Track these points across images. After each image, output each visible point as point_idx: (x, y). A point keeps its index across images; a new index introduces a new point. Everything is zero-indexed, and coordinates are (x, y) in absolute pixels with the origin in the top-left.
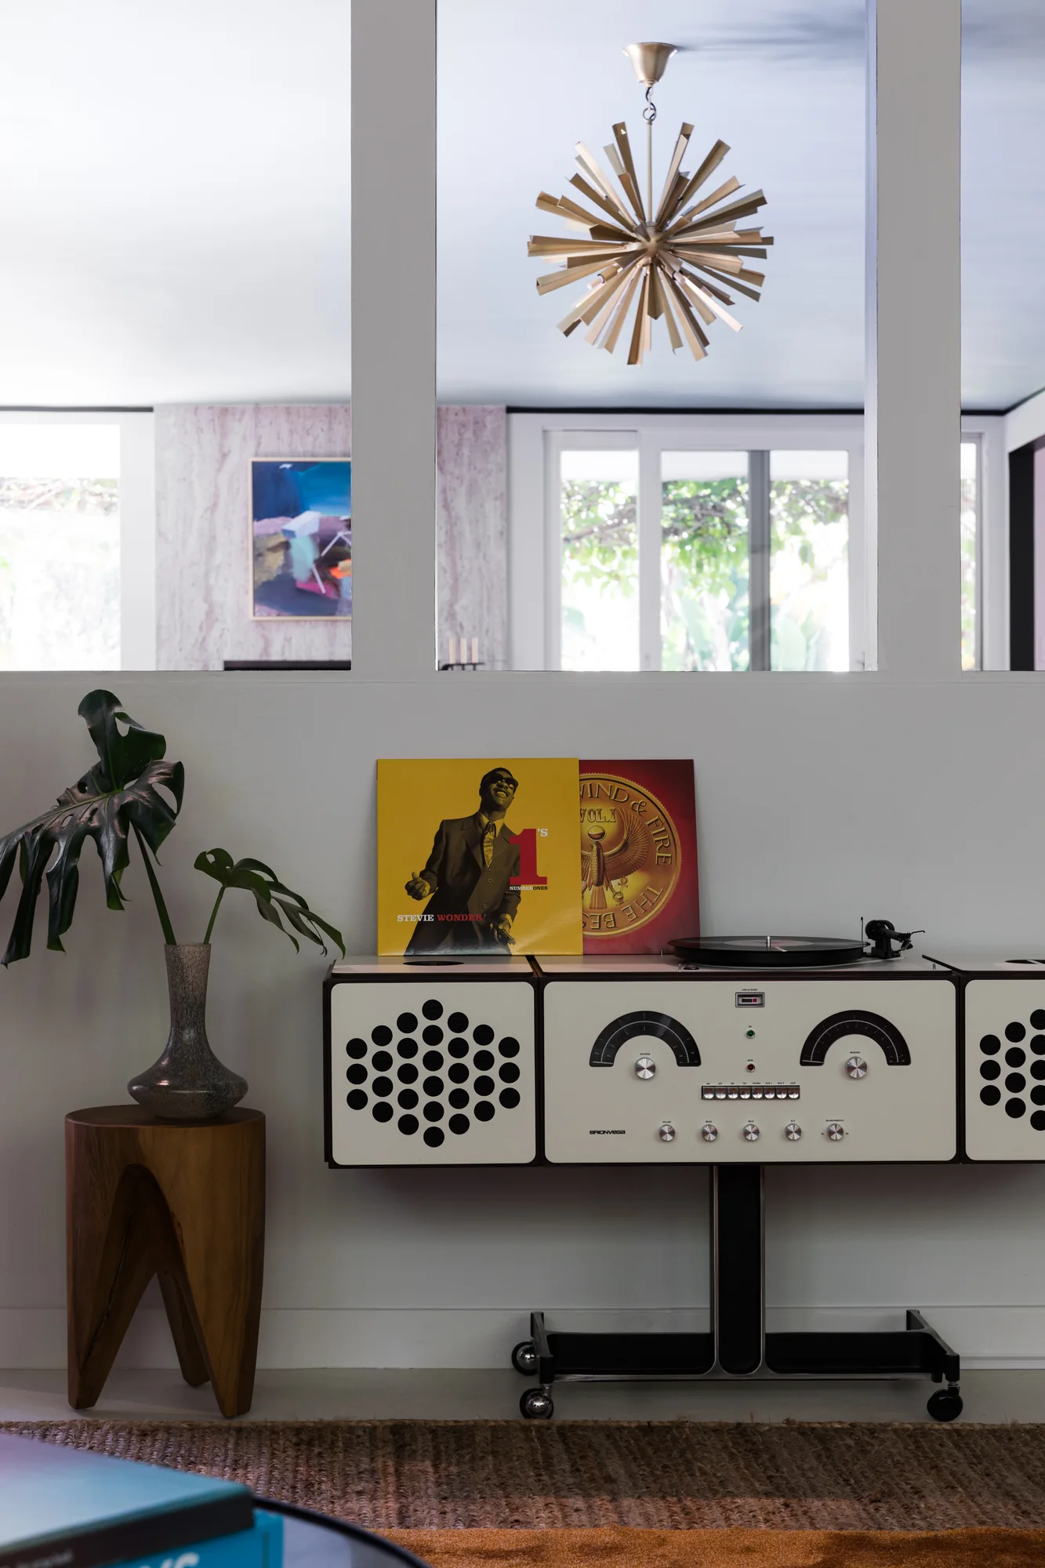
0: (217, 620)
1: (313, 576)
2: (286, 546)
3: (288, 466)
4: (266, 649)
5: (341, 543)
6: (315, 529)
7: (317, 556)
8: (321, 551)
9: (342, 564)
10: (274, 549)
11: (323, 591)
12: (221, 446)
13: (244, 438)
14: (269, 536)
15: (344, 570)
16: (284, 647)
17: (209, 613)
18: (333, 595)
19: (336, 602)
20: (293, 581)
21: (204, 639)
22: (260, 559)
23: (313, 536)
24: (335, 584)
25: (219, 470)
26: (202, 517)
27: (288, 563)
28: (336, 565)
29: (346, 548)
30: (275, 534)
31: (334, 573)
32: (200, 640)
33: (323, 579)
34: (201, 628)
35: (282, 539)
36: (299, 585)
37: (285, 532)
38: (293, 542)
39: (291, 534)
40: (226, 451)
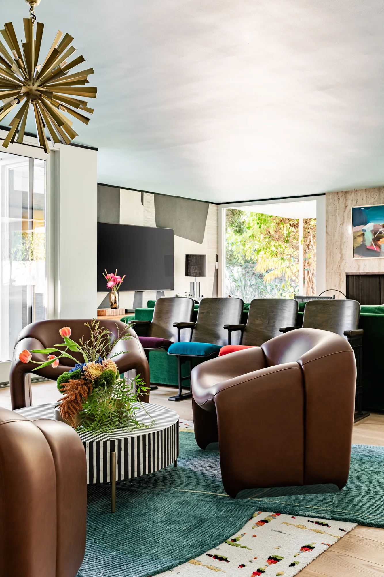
0: (344, 259)
1: (372, 244)
2: (363, 234)
3: (363, 208)
4: (358, 269)
5: (381, 233)
6: (372, 229)
7: (373, 238)
8: (374, 236)
9: (381, 240)
10: (359, 236)
11: (375, 249)
12: (345, 203)
13: (352, 200)
14: (358, 232)
15: (382, 242)
16: (364, 268)
17: (341, 257)
18: (379, 250)
19: (379, 252)
20: (366, 246)
21: (340, 266)
22: (355, 239)
23: (372, 231)
24: (379, 247)
25: (344, 212)
26: (339, 227)
27: (364, 240)
28: (379, 240)
29: (382, 235)
30: (360, 231)
31: (379, 243)
32: (339, 266)
33: (375, 245)
34: (339, 262)
35: (362, 232)
36: (368, 247)
37: (363, 230)
38: (365, 233)
39: (365, 231)
40: (347, 205)
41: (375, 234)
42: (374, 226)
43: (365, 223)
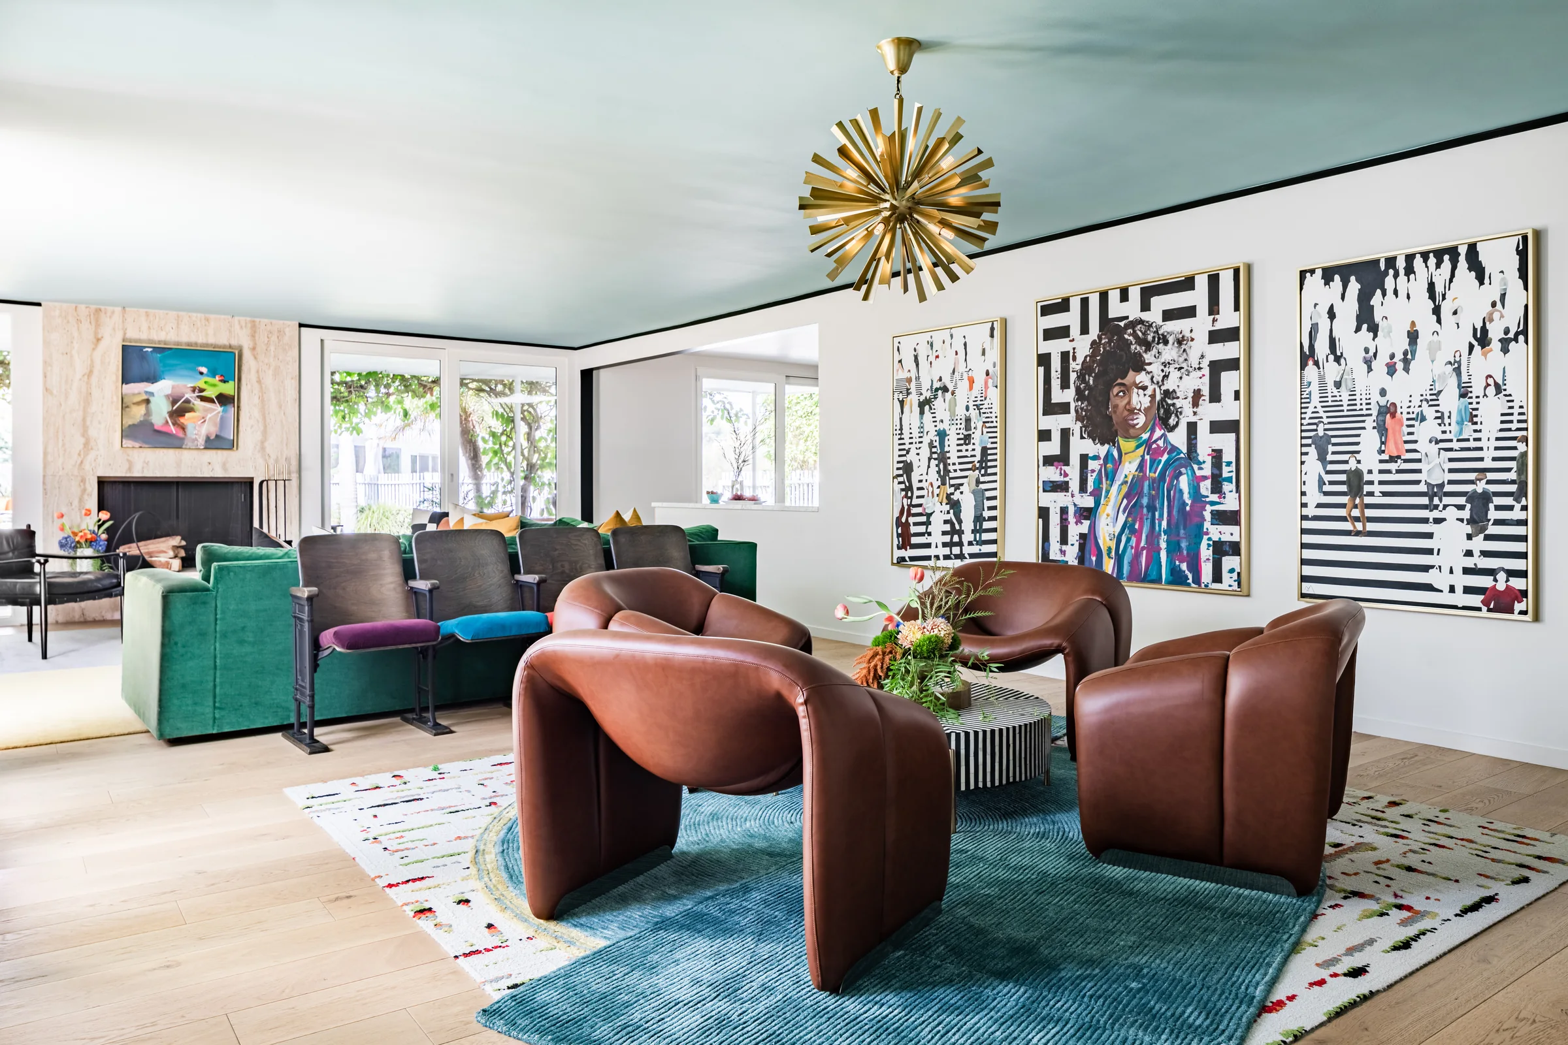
0: (92, 449)
1: (167, 422)
2: (148, 401)
3: (150, 350)
4: (130, 469)
5: (187, 401)
6: (169, 392)
7: (170, 409)
8: (173, 407)
9: (188, 415)
10: (138, 403)
11: (174, 432)
12: (96, 333)
13: (114, 329)
14: (134, 395)
15: (189, 419)
16: (143, 468)
17: (86, 444)
18: (181, 434)
19: (182, 439)
20: (152, 425)
21: (82, 462)
22: (127, 409)
23: (167, 396)
24: (183, 428)
25: (94, 349)
26: (80, 380)
27: (148, 413)
28: (184, 415)
29: (191, 405)
30: (139, 394)
31: (182, 420)
32: (79, 462)
33: (174, 424)
34: (79, 455)
35: (145, 397)
36: (156, 428)
37: (146, 392)
38: (151, 399)
39: (152, 394)
40: (100, 336)
41: (174, 402)
42: (173, 387)
43: (153, 379)
